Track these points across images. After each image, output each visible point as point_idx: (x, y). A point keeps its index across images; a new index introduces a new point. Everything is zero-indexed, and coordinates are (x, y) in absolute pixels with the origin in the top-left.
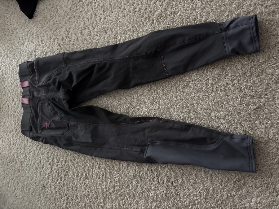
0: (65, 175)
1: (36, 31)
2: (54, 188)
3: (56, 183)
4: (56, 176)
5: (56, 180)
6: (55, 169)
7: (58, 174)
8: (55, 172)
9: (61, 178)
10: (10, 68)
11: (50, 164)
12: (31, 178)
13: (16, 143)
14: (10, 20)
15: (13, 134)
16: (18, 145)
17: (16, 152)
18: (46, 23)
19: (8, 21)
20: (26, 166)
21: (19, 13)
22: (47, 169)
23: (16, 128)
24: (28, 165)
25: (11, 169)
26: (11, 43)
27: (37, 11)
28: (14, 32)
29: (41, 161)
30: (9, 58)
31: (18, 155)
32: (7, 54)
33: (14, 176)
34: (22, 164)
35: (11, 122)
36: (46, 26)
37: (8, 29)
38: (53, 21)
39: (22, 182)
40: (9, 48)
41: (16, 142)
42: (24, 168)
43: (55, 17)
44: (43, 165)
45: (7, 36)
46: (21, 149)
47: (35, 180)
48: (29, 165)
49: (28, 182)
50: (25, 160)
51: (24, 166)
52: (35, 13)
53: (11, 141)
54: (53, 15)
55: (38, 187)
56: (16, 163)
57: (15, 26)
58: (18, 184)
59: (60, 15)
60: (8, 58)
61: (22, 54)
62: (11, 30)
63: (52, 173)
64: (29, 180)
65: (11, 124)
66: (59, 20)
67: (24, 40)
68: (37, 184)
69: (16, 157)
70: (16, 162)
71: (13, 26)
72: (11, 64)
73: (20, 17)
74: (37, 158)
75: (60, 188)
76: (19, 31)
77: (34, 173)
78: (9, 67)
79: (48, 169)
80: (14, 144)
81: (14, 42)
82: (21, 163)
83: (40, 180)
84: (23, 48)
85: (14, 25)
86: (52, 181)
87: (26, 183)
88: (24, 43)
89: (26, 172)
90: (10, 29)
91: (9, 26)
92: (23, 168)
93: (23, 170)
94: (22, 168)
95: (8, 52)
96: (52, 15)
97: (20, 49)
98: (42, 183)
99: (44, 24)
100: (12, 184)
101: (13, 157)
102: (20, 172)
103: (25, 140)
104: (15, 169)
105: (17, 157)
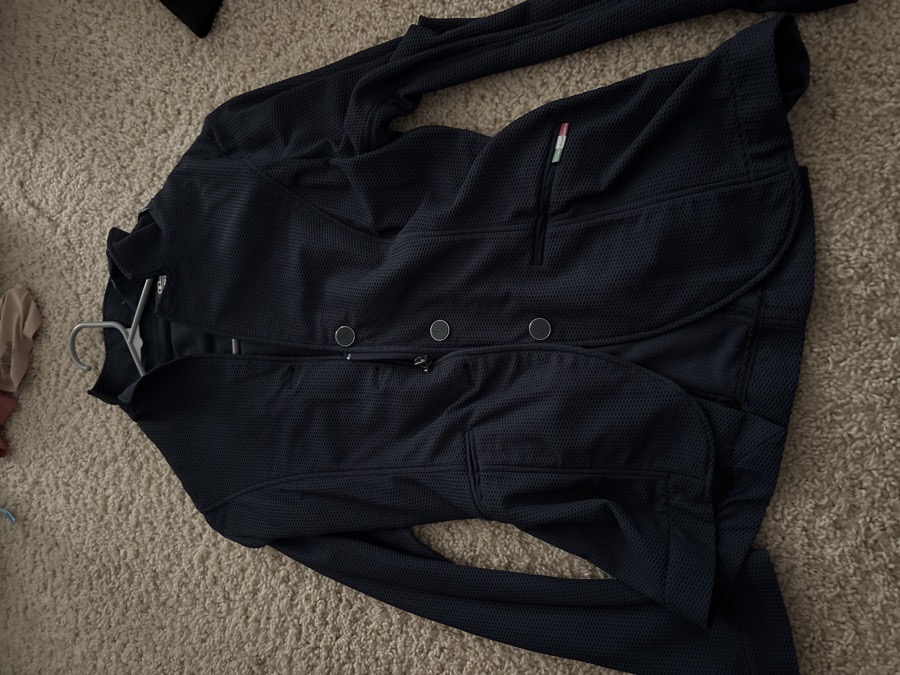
0: (355, 620)
1: (226, 86)
2: (305, 667)
3: (317, 647)
4: (312, 623)
5: (313, 638)
6: (307, 599)
7: (324, 615)
8: (307, 608)
9: (336, 629)
10: (101, 222)
11: (286, 580)
12: (201, 633)
13: (131, 503)
14: (105, 39)
15: (119, 470)
16: (142, 511)
17: (131, 537)
18: (272, 54)
19: (92, 42)
20: (175, 588)
21: (144, 12)
22: (272, 599)
23: (130, 449)
24: (186, 585)
25: (110, 603)
26: (107, 127)
27: (232, 9)
28: (123, 85)
29: (243, 570)
30: (97, 184)
31: (141, 550)
32: (88, 168)
33: (122, 628)
34: (158, 582)
35: (108, 425)
36: (273, 67)
37: (94, 74)
38: (303, 48)
39: (158, 648)
40: (98, 145)
41: (134, 499)
42: (170, 596)
43: (315, 34)
44: (256, 583)
45: (89, 98)
46: (155, 524)
47: (221, 642)
48: (191, 587)
49: (189, 649)
50: (171, 566)
51: (171, 587)
52: (222, 15)
53: (108, 497)
54: (304, 26)
55: (234, 664)
56: (130, 581)
57: (126, 62)
58: (141, 656)
59: (332, 26)
60: (92, 183)
61: (160, 169)
62: (109, 77)
63: (296, 612)
64: (194, 638)
65: (107, 431)
66: (333, 44)
67: (171, 119)
68: (226, 656)
69: (130, 554)
70: (132, 575)
71: (117, 61)
72: (109, 208)
73: (152, 28)
74: (228, 557)
75: (333, 667)
76: (147, 82)
77: (214, 615)
78: (97, 219)
79: (277, 599)
80: (120, 509)
81: (122, 123)
82: (155, 577)
83: (244, 639)
84: (164, 145)
85: (121, 56)
86: (298, 640)
87: (176, 652)
88: (172, 128)
89: (177, 612)
90: (106, 72)
91: (101, 62)
92: (162, 599)
93: (164, 604)
94: (157, 598)
95: (97, 160)
96: (301, 23)
97: (153, 151)
98: (252, 651)
99: (264, 59)
100: (113, 658)
101: (116, 559)
102: (152, 611)
103: (171, 492)
104: (125, 602)
105: (137, 556)
